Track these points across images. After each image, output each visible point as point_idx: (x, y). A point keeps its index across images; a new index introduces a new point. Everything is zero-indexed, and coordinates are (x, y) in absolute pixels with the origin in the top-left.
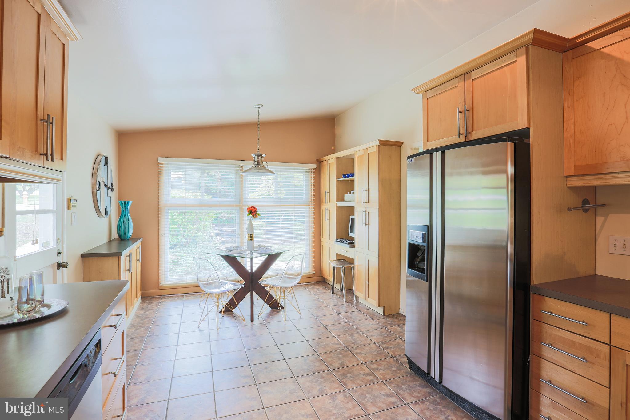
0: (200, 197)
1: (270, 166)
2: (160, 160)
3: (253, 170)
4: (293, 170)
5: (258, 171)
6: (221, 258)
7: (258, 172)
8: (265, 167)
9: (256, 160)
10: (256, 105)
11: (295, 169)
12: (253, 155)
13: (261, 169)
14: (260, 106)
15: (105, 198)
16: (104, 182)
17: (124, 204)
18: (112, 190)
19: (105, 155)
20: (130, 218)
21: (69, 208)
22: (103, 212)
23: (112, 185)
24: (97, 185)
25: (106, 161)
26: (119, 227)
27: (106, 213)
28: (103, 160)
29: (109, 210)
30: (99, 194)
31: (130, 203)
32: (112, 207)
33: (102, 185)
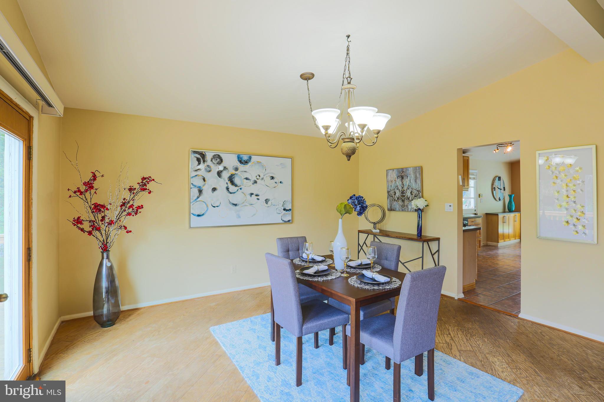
15: (498, 194)
16: (498, 187)
17: (510, 196)
18: (504, 190)
19: (499, 176)
20: (513, 202)
21: (479, 197)
22: (498, 199)
23: (504, 188)
24: (493, 189)
25: (499, 178)
26: (508, 206)
27: (500, 200)
28: (497, 178)
29: (501, 198)
30: (494, 192)
31: (513, 195)
32: (504, 197)
33: (496, 188)
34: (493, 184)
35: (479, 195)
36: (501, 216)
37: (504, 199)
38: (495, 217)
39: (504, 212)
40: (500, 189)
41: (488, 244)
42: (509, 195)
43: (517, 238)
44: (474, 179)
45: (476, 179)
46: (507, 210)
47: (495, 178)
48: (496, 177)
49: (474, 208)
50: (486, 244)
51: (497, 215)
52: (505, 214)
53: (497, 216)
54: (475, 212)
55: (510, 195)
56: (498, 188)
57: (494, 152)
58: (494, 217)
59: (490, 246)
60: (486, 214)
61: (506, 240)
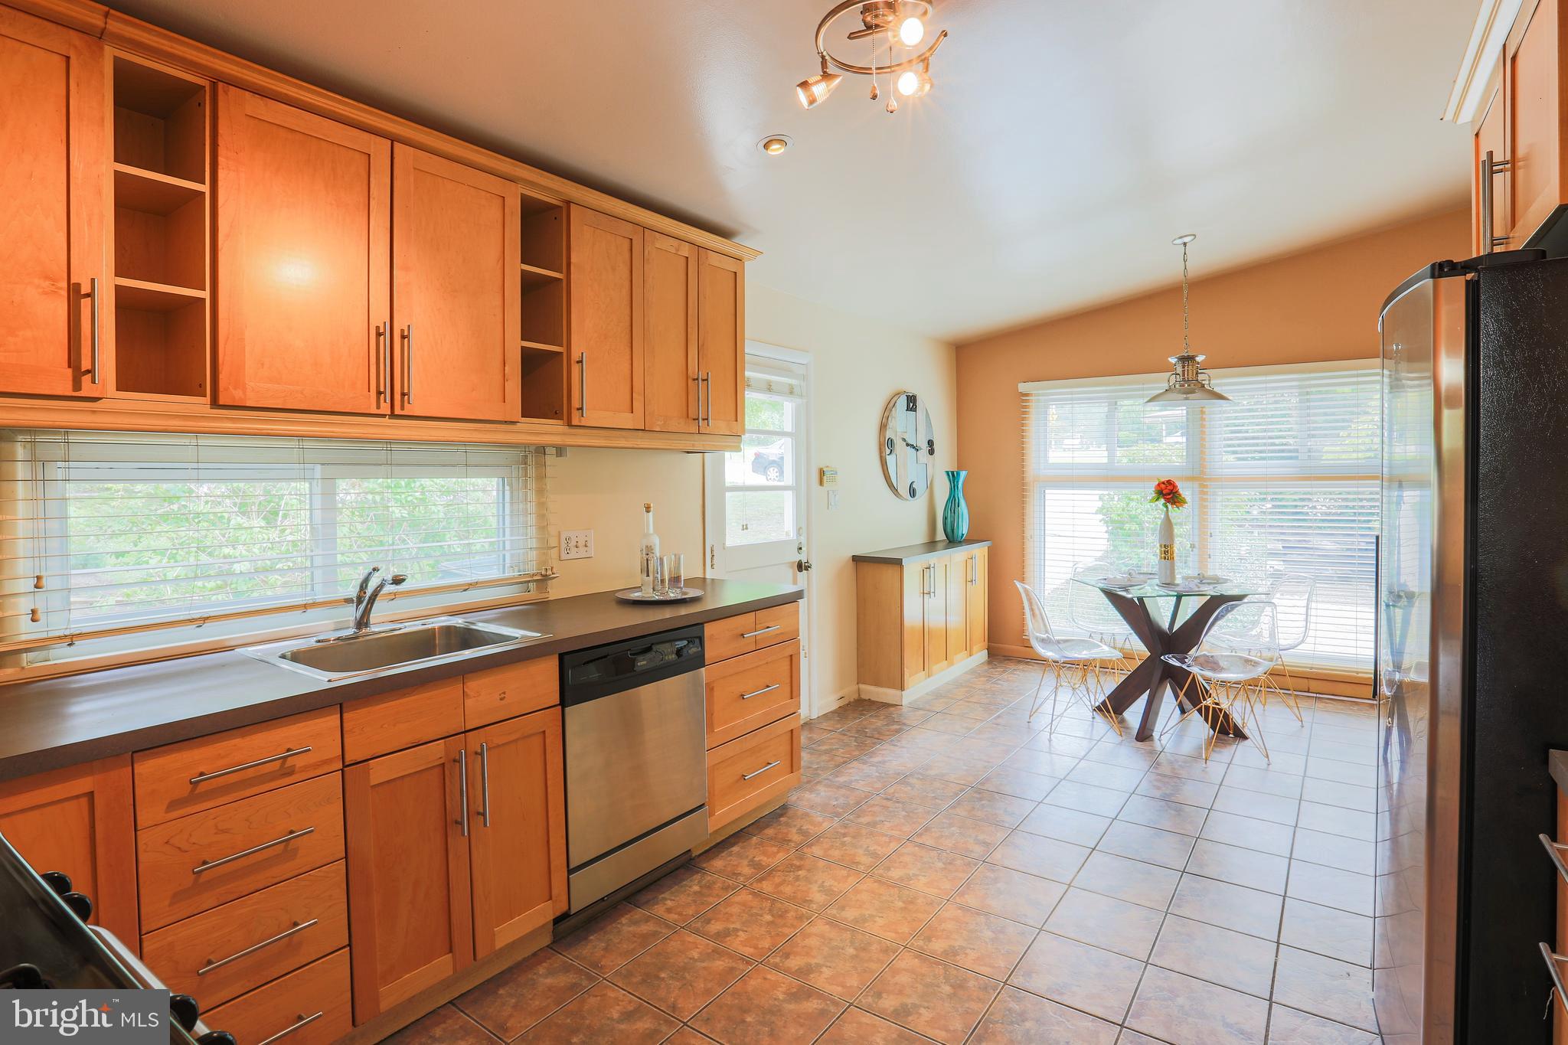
0: (1105, 460)
1: (1217, 380)
2: (1023, 387)
3: (1170, 395)
4: (1355, 379)
5: (1185, 396)
6: (1101, 593)
7: (1187, 399)
8: (1203, 386)
9: (1179, 370)
10: (1175, 240)
11: (1358, 376)
12: (1173, 360)
13: (1192, 392)
14: (1186, 240)
15: (908, 466)
16: (904, 440)
17: (953, 477)
18: (931, 452)
19: (912, 391)
20: (963, 503)
21: (821, 483)
22: (904, 491)
23: (931, 443)
24: (886, 445)
25: (912, 402)
26: (945, 518)
27: (913, 493)
28: (902, 402)
29: (920, 488)
30: (891, 460)
31: (963, 474)
32: (931, 483)
33: (899, 445)
34: (883, 427)
35: (822, 473)
36: (912, 569)
37: (930, 488)
38: (890, 572)
39: (931, 545)
40: (912, 446)
41: (863, 697)
42: (947, 473)
43: (975, 648)
44: (791, 393)
45: (801, 396)
46: (941, 536)
47: (895, 399)
48: (898, 394)
49: (792, 535)
50: (856, 696)
51: (898, 563)
52: (933, 558)
53: (897, 568)
54: (797, 558)
55: (953, 473)
56: (908, 445)
57: (802, 96)
58: (888, 573)
59: (871, 703)
60: (857, 559)
61: (935, 667)
